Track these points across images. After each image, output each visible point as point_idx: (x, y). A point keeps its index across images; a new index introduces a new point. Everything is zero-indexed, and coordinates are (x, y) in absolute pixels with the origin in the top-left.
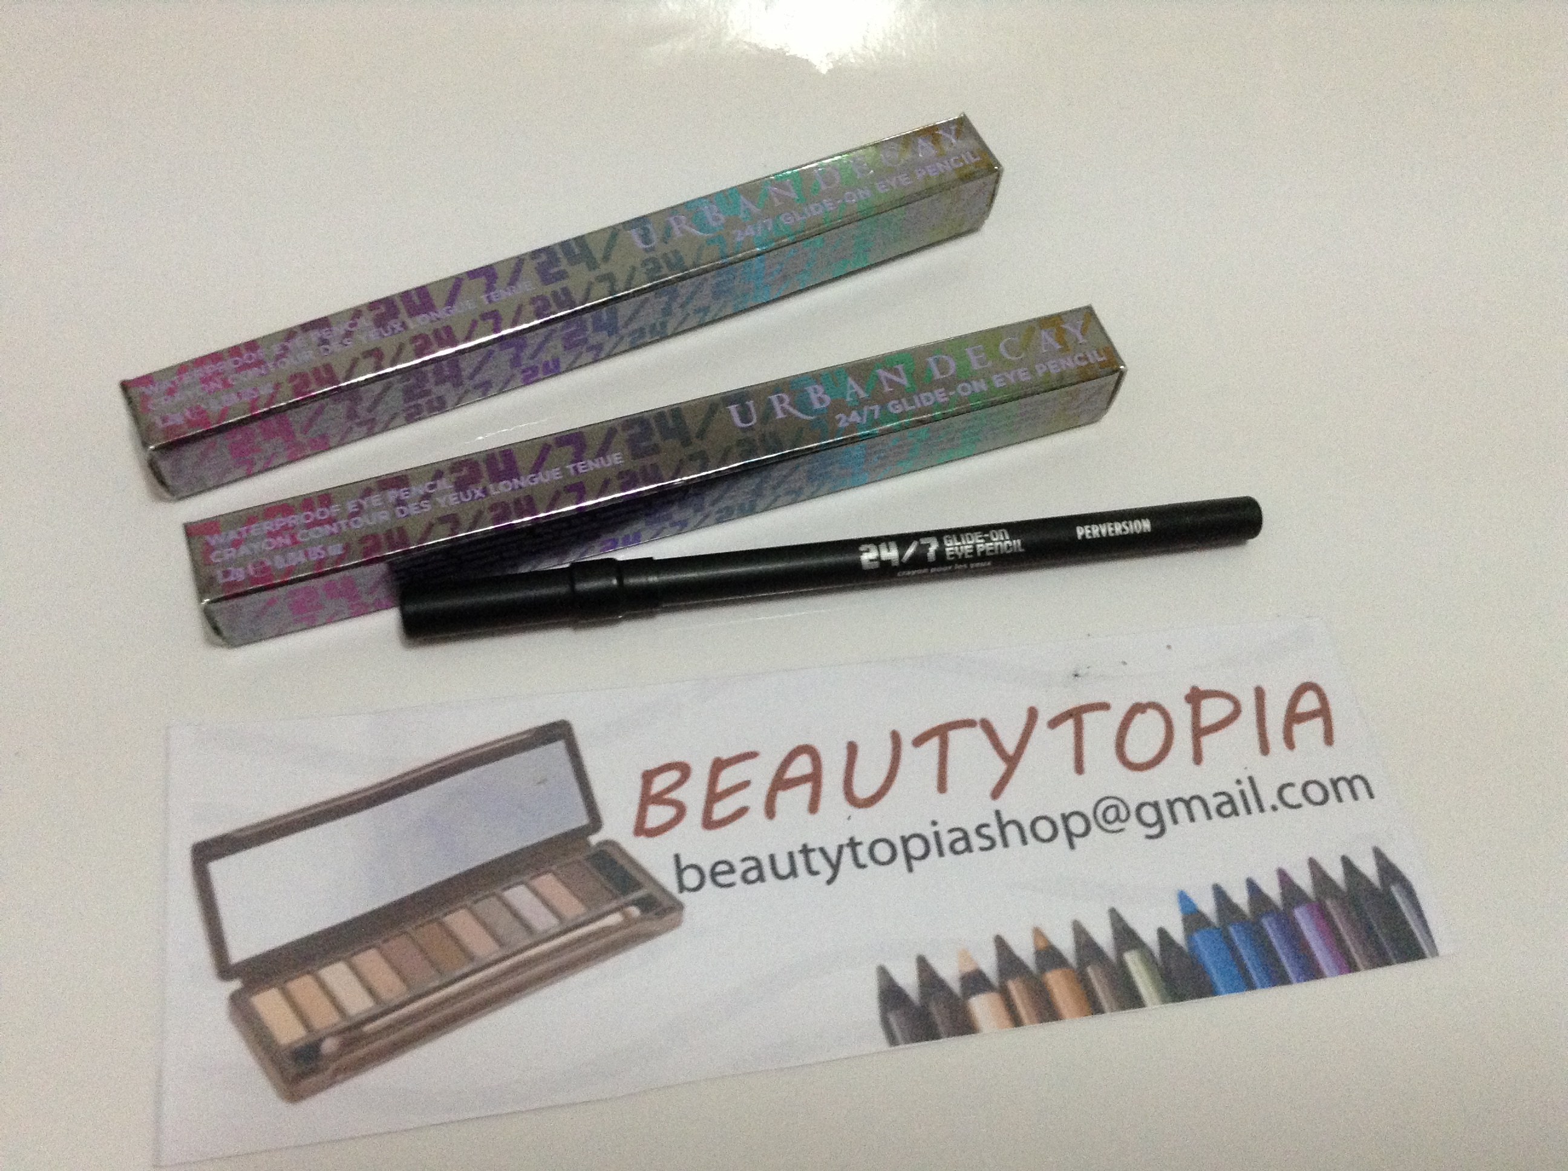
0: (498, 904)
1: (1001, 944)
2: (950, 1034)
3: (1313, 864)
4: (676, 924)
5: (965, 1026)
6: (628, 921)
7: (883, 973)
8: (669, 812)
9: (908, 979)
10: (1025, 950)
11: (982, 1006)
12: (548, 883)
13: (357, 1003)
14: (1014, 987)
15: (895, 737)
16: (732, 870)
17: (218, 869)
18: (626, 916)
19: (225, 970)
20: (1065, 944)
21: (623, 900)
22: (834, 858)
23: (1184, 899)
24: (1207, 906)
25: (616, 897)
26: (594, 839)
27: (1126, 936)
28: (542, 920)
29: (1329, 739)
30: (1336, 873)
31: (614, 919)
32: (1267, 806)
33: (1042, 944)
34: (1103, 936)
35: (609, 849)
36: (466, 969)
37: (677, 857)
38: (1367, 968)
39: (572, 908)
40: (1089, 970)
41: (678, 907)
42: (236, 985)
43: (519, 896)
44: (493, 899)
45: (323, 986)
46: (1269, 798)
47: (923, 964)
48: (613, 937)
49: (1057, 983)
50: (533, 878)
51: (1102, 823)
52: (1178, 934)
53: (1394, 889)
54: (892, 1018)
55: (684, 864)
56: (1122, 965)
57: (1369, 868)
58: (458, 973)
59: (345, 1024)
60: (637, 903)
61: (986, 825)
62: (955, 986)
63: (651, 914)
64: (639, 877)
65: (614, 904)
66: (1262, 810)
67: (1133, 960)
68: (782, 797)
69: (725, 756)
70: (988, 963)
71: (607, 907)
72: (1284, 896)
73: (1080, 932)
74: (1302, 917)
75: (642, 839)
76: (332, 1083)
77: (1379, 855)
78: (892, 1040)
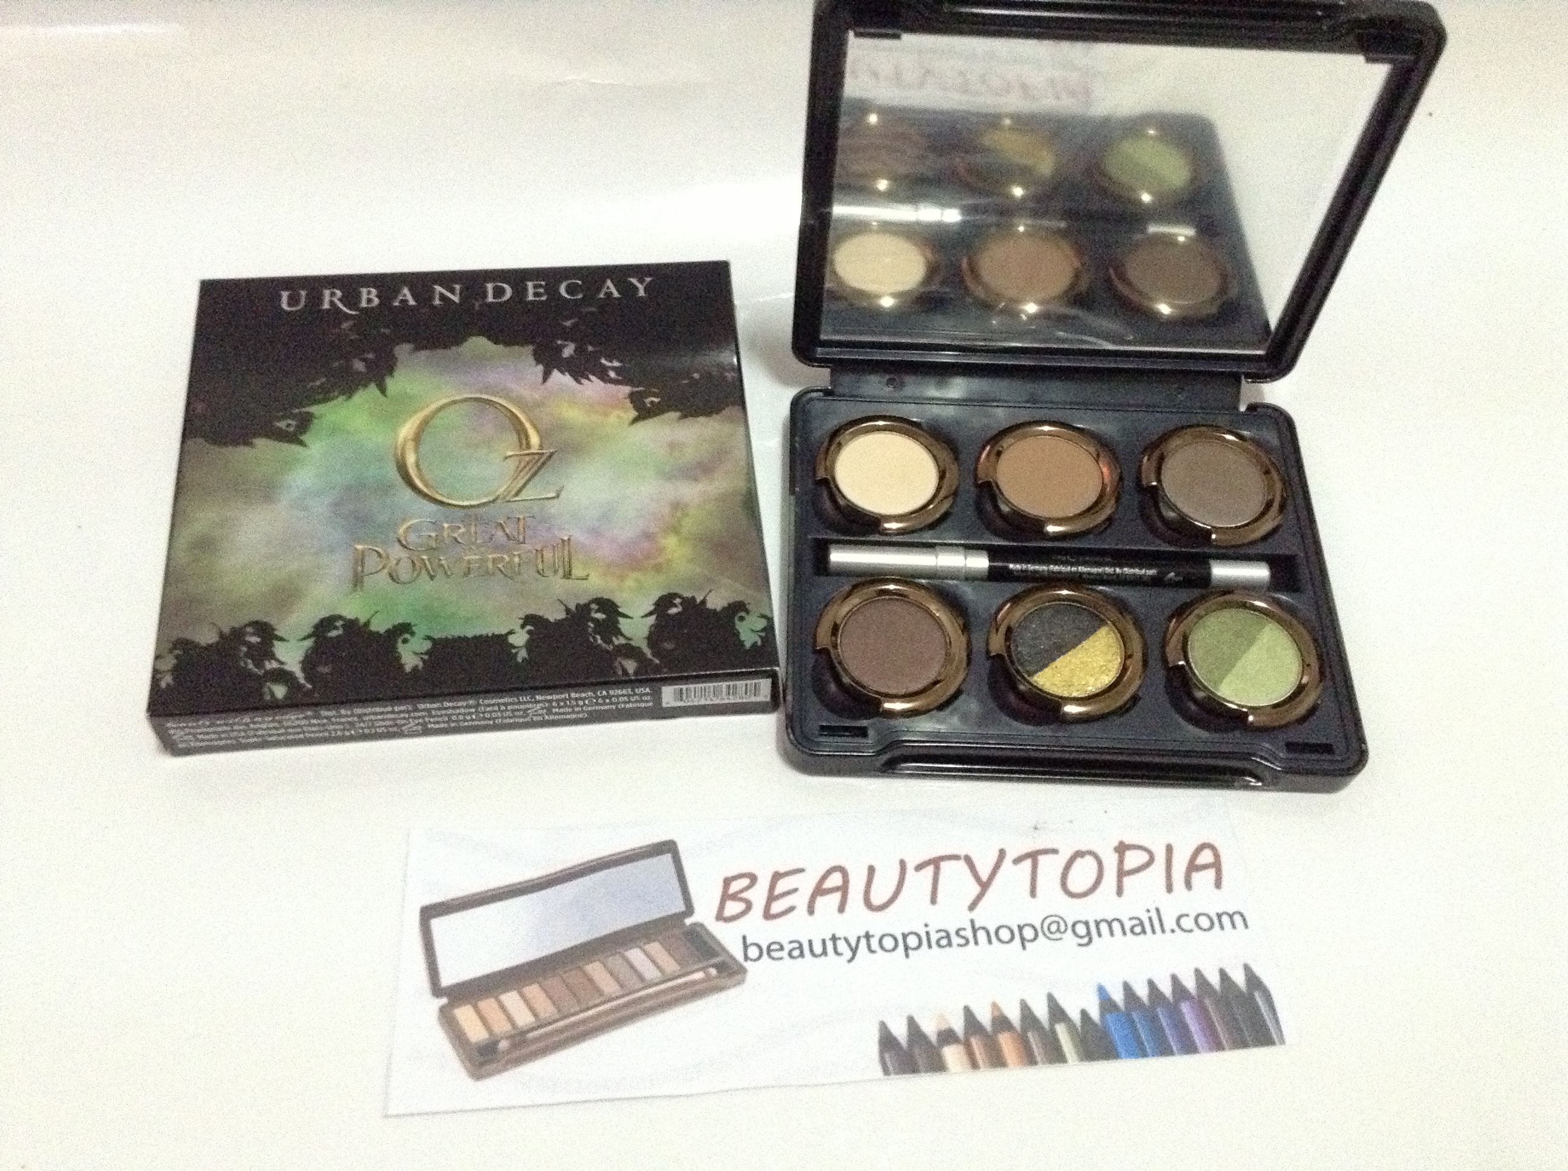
0: (620, 961)
1: (968, 1013)
2: (927, 1071)
3: (1198, 973)
4: (740, 982)
5: (937, 1065)
6: (708, 978)
7: (883, 1027)
8: (741, 906)
9: (900, 1031)
10: (985, 1017)
11: (952, 1054)
12: (655, 948)
13: (524, 1018)
14: (975, 1042)
15: (903, 864)
16: (782, 948)
17: (436, 924)
18: (708, 975)
19: (437, 989)
20: (1014, 1015)
21: (705, 963)
22: (853, 944)
23: (1101, 990)
24: (1118, 997)
25: (700, 961)
26: (688, 921)
27: (1057, 1013)
28: (650, 973)
29: (1218, 884)
30: (1214, 980)
31: (699, 976)
32: (1167, 927)
33: (997, 1014)
34: (1041, 1011)
35: (698, 929)
36: (598, 1001)
37: (744, 938)
38: (1230, 1049)
39: (671, 965)
40: (1030, 1034)
41: (742, 971)
42: (444, 1001)
43: (635, 955)
44: (617, 956)
45: (502, 1007)
46: (1170, 923)
47: (912, 1023)
48: (697, 987)
49: (1005, 1041)
50: (645, 944)
51: (1049, 935)
52: (1095, 1014)
53: (1257, 995)
54: (887, 1056)
55: (748, 942)
56: (1053, 1032)
57: (1239, 978)
58: (591, 1003)
59: (513, 1032)
60: (714, 966)
61: (964, 929)
62: (933, 1038)
63: (724, 974)
64: (717, 949)
65: (701, 965)
66: (1163, 931)
67: (1061, 1030)
68: (820, 901)
69: (782, 870)
70: (958, 1025)
71: (696, 967)
72: (1174, 991)
73: (1025, 1009)
74: (1185, 1008)
75: (721, 924)
76: (505, 1069)
77: (1247, 968)
78: (886, 1072)
